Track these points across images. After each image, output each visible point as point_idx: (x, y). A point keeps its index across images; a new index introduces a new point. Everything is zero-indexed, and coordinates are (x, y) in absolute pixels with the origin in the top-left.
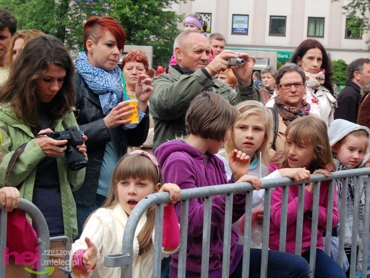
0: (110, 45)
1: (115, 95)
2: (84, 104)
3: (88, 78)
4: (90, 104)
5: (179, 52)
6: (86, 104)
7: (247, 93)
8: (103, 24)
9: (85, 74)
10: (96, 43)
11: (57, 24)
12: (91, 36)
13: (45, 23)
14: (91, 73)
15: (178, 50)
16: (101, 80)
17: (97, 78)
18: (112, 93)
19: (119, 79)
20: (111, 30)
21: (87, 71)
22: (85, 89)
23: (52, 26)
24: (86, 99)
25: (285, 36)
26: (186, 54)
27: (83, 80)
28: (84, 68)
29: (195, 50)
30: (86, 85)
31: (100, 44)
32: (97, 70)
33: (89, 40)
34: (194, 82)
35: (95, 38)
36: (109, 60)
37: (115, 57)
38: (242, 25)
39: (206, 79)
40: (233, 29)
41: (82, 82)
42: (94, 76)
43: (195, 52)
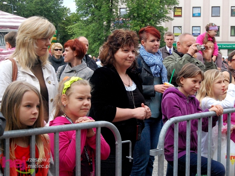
0: (153, 41)
1: (158, 66)
2: (142, 71)
3: (145, 58)
4: (145, 71)
5: (179, 44)
6: (143, 71)
7: (210, 65)
8: (147, 31)
9: (143, 56)
10: (146, 41)
11: (105, 35)
12: (143, 38)
13: (99, 35)
14: (146, 56)
15: (178, 43)
16: (151, 59)
17: (150, 58)
18: (156, 65)
19: (161, 59)
20: (152, 34)
21: (145, 54)
22: (143, 63)
23: (103, 36)
24: (143, 68)
25: (219, 36)
26: (183, 46)
27: (143, 59)
28: (143, 53)
29: (188, 45)
30: (144, 62)
31: (148, 42)
32: (150, 54)
33: (142, 40)
34: (185, 60)
35: (145, 39)
36: (154, 48)
37: (157, 46)
38: (197, 31)
39: (191, 58)
40: (193, 34)
41: (142, 60)
42: (148, 57)
43: (188, 46)
